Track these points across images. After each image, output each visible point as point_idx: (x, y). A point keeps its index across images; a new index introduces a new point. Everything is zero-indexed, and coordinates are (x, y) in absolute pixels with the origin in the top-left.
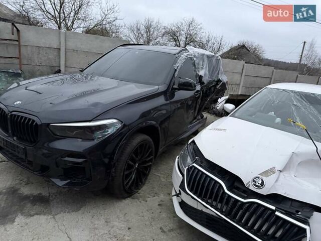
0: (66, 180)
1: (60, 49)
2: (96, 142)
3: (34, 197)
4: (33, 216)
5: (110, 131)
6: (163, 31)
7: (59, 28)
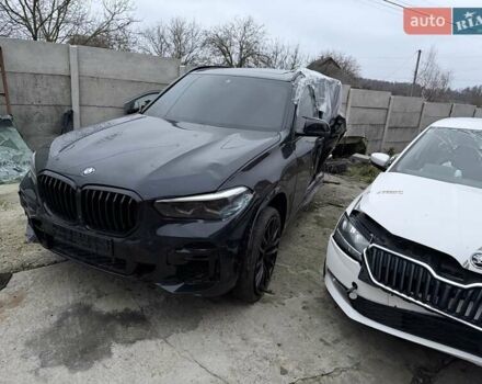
0: (178, 283)
1: (70, 77)
2: (225, 222)
3: (121, 314)
4: (134, 342)
5: (241, 205)
6: (204, 38)
7: (35, 38)
